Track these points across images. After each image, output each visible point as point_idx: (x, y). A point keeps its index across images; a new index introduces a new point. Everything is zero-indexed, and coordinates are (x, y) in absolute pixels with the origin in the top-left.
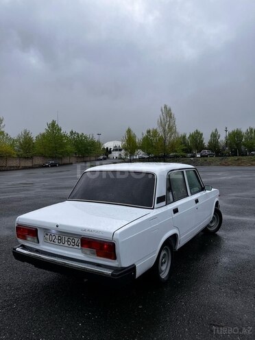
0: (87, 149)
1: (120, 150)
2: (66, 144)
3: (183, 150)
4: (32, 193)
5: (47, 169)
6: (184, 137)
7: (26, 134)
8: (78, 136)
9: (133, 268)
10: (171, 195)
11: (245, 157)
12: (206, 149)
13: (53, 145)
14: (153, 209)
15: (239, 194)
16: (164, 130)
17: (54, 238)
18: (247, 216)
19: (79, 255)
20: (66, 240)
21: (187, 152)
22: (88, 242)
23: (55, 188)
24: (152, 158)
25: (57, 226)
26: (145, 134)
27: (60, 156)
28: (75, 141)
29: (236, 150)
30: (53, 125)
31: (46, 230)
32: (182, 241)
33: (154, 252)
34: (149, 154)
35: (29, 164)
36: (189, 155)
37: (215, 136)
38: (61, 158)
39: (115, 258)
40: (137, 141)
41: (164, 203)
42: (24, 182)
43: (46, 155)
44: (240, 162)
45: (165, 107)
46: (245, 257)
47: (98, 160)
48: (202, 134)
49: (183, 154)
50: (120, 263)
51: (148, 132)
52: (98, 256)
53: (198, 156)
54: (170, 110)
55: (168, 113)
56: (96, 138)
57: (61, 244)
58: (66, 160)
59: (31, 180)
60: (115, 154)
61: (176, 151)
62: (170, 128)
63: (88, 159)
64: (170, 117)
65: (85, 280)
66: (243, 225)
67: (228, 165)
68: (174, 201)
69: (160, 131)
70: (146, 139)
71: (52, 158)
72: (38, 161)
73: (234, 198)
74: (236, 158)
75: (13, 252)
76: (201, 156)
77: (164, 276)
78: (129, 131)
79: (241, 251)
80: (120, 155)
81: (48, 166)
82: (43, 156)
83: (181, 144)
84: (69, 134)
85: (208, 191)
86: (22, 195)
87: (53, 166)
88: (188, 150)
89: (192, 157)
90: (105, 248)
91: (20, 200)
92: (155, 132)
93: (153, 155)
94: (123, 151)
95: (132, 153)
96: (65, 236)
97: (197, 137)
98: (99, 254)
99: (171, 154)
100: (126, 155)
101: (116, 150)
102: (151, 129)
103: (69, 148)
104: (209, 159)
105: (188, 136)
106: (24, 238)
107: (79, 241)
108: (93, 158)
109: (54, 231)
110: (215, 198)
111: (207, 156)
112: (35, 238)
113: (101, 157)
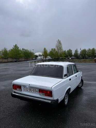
0: (29, 55)
1: (41, 56)
2: (20, 53)
3: (65, 56)
4: (9, 72)
5: (13, 63)
6: (65, 51)
7: (5, 49)
8: (25, 50)
9: (58, 100)
10: (68, 74)
11: (87, 59)
12: (73, 56)
13: (16, 54)
14: (63, 79)
15: (87, 73)
16: (58, 49)
17: (28, 89)
18: (91, 81)
19: (38, 95)
20: (33, 90)
21: (66, 57)
22: (42, 91)
23: (18, 71)
24: (53, 59)
25: (29, 85)
26: (51, 50)
27: (18, 58)
28: (24, 52)
29: (84, 56)
30: (16, 46)
31: (25, 86)
32: (72, 90)
33: (64, 95)
34: (52, 58)
35: (6, 61)
36: (67, 58)
37: (76, 51)
38: (19, 59)
39: (52, 97)
40: (48, 53)
41: (66, 77)
42: (5, 68)
43: (13, 57)
44: (85, 61)
45: (58, 40)
46: (93, 96)
47: (33, 60)
48: (72, 51)
49: (65, 58)
50: (54, 98)
51: (52, 49)
52: (45, 96)
53: (70, 59)
54: (60, 41)
55: (59, 42)
56: (32, 51)
57: (31, 91)
58: (20, 60)
59: (8, 67)
60: (39, 58)
61: (62, 57)
62: (60, 48)
63: (29, 59)
64: (60, 44)
65: (40, 104)
66: (90, 85)
67: (81, 62)
68: (69, 76)
69: (56, 49)
70: (51, 52)
71: (15, 59)
72: (10, 60)
73: (85, 75)
74: (84, 60)
75: (11, 94)
76: (72, 59)
77: (66, 103)
78: (45, 49)
79: (91, 94)
80: (41, 58)
81: (13, 62)
82: (12, 58)
83: (64, 54)
84: (22, 50)
85: (79, 73)
86: (6, 73)
87: (16, 61)
88: (66, 56)
89: (68, 59)
90: (48, 93)
91: (6, 75)
92: (55, 49)
93: (54, 58)
94: (42, 56)
95: (46, 57)
96: (32, 88)
97: (70, 51)
98: (46, 95)
99: (60, 58)
100: (43, 58)
101: (40, 56)
102: (53, 48)
103: (22, 55)
104: (74, 60)
105: (66, 51)
106: (16, 89)
107: (38, 90)
108: (31, 59)
109: (27, 87)
110: (81, 75)
111: (73, 59)
112: (21, 89)
113: (34, 59)
